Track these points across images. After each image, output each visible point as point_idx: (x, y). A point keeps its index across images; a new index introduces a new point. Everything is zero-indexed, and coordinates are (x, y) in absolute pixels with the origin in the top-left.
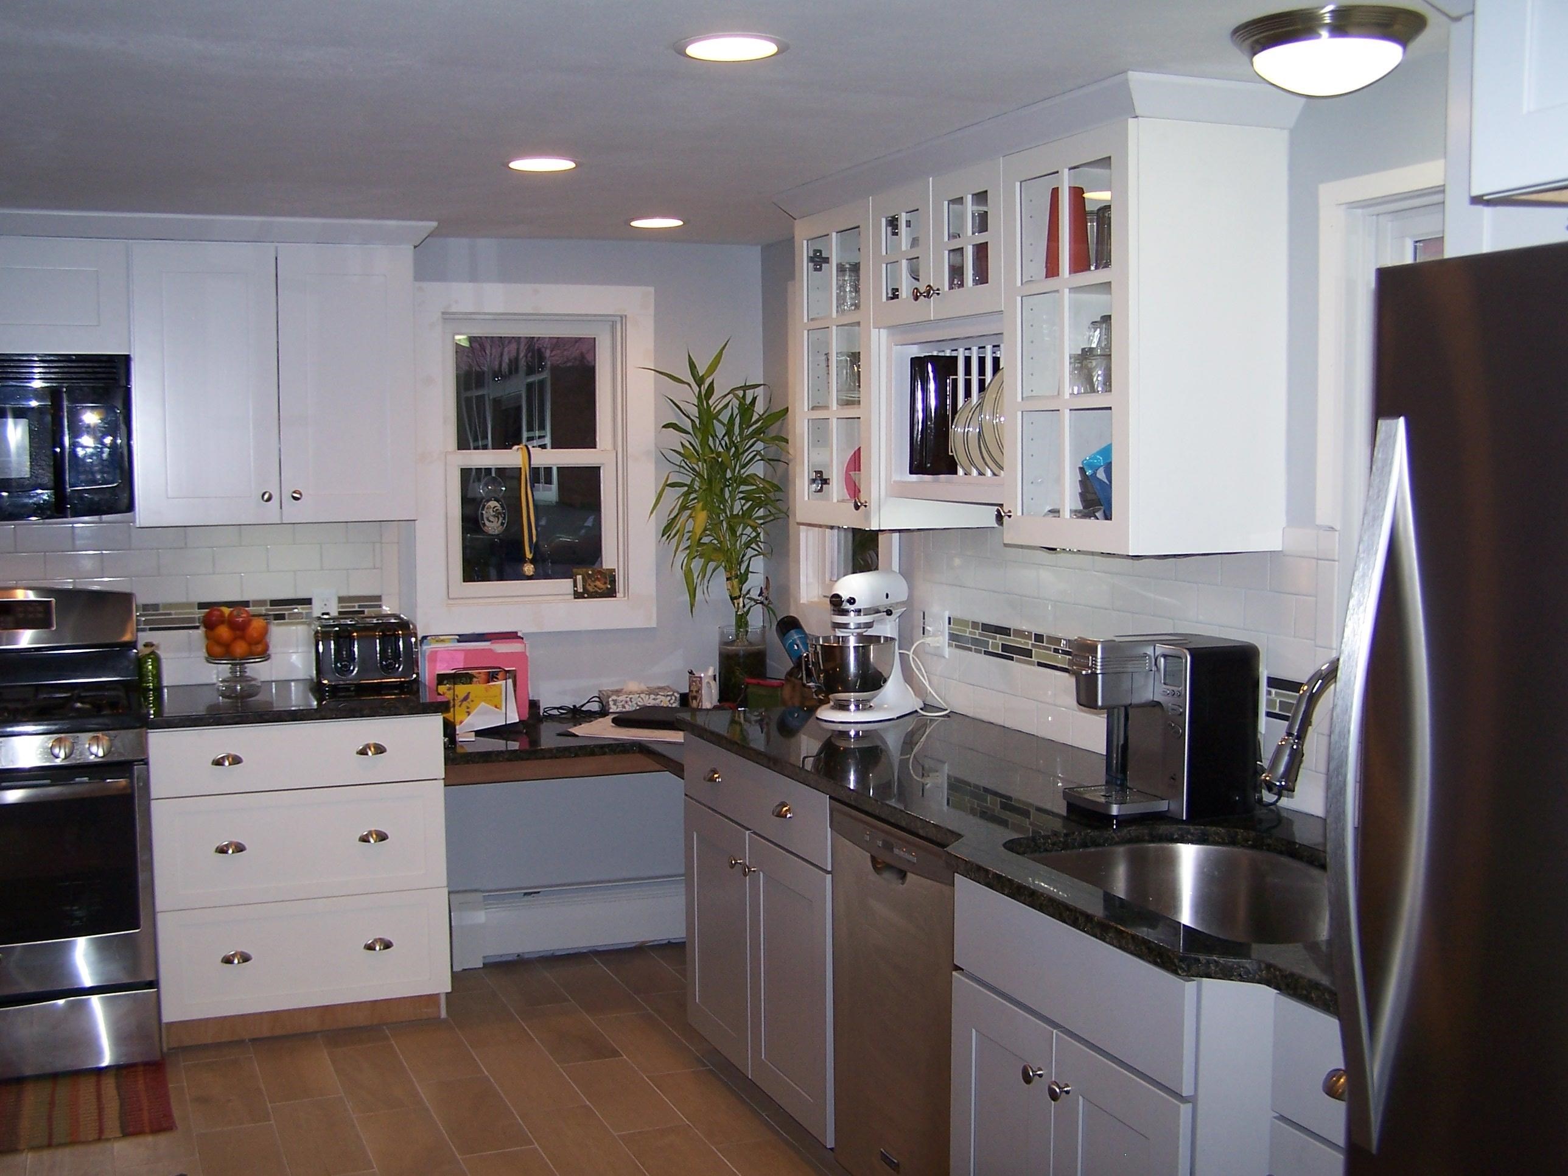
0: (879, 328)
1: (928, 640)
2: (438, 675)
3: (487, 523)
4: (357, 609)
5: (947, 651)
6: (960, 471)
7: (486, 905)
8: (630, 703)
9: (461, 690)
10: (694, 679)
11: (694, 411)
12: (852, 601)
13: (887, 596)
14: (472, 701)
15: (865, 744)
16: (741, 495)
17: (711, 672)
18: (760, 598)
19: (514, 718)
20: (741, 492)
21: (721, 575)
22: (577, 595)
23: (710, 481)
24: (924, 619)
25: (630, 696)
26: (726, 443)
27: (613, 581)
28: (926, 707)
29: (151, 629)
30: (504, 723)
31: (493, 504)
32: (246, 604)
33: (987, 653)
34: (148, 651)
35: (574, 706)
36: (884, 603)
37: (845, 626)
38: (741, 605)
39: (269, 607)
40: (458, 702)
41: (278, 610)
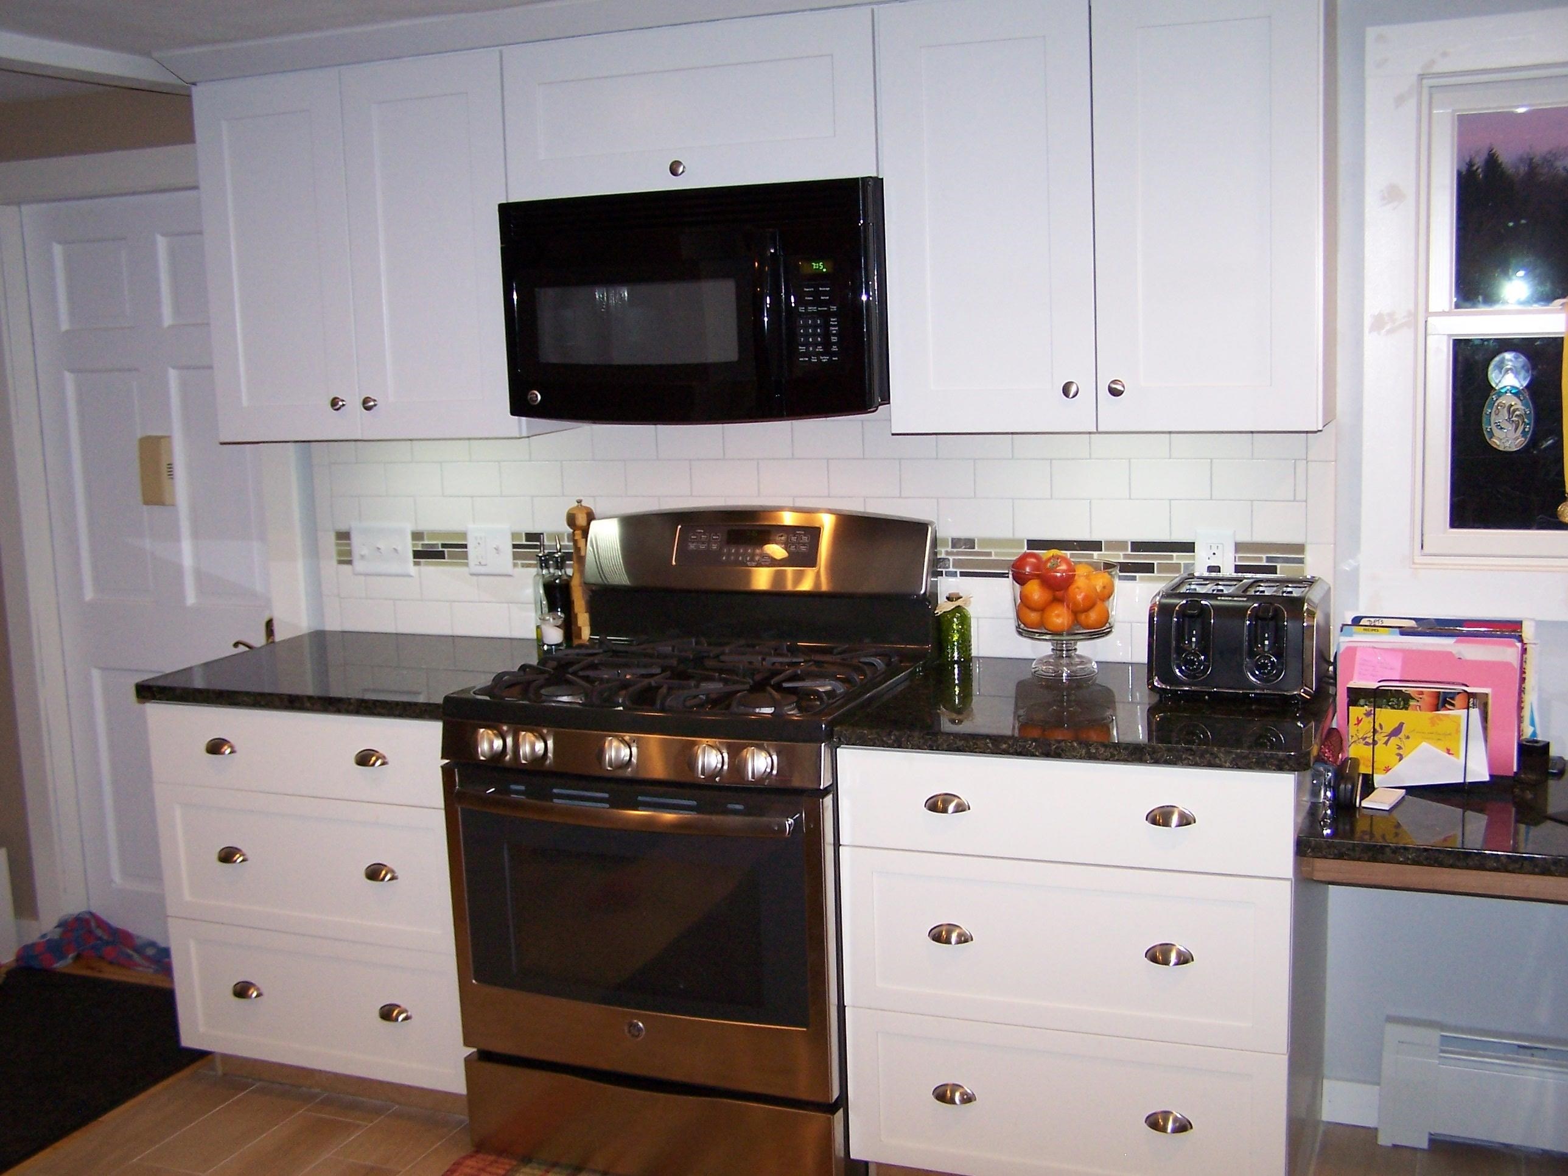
2: (1348, 688)
3: (1496, 431)
4: (1264, 563)
7: (1444, 1050)
9: (1388, 717)
14: (1408, 737)
19: (1480, 772)
29: (963, 574)
30: (1462, 781)
31: (1508, 399)
32: (1096, 546)
34: (951, 606)
39: (1129, 552)
40: (1381, 738)
41: (1142, 558)
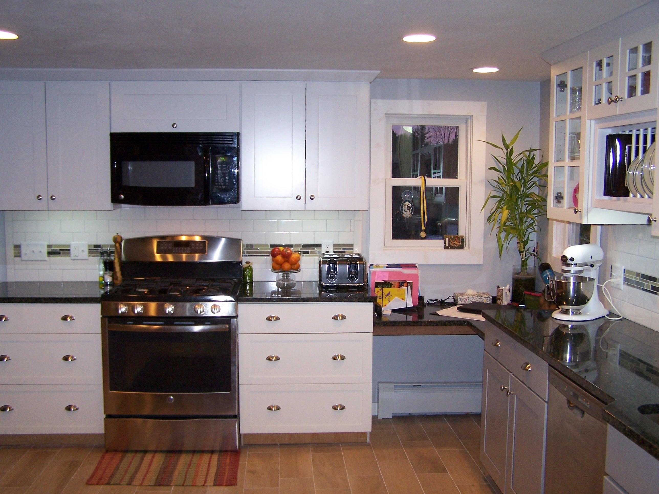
0: (591, 120)
1: (612, 280)
2: (375, 283)
3: (404, 212)
4: (342, 250)
5: (622, 287)
6: (631, 195)
7: (395, 389)
8: (468, 300)
9: (386, 290)
10: (499, 290)
11: (504, 161)
12: (572, 259)
13: (592, 257)
14: (391, 296)
15: (576, 332)
16: (526, 203)
17: (508, 287)
18: (533, 252)
19: (410, 304)
20: (526, 201)
21: (515, 240)
22: (446, 248)
23: (511, 196)
24: (611, 269)
25: (468, 297)
26: (519, 178)
27: (463, 242)
28: (611, 314)
29: (249, 256)
30: (406, 307)
31: (407, 203)
32: (292, 246)
33: (643, 290)
34: (247, 265)
35: (442, 300)
36: (589, 260)
37: (568, 272)
38: (524, 255)
39: (302, 248)
40: (384, 296)
41: (306, 249)
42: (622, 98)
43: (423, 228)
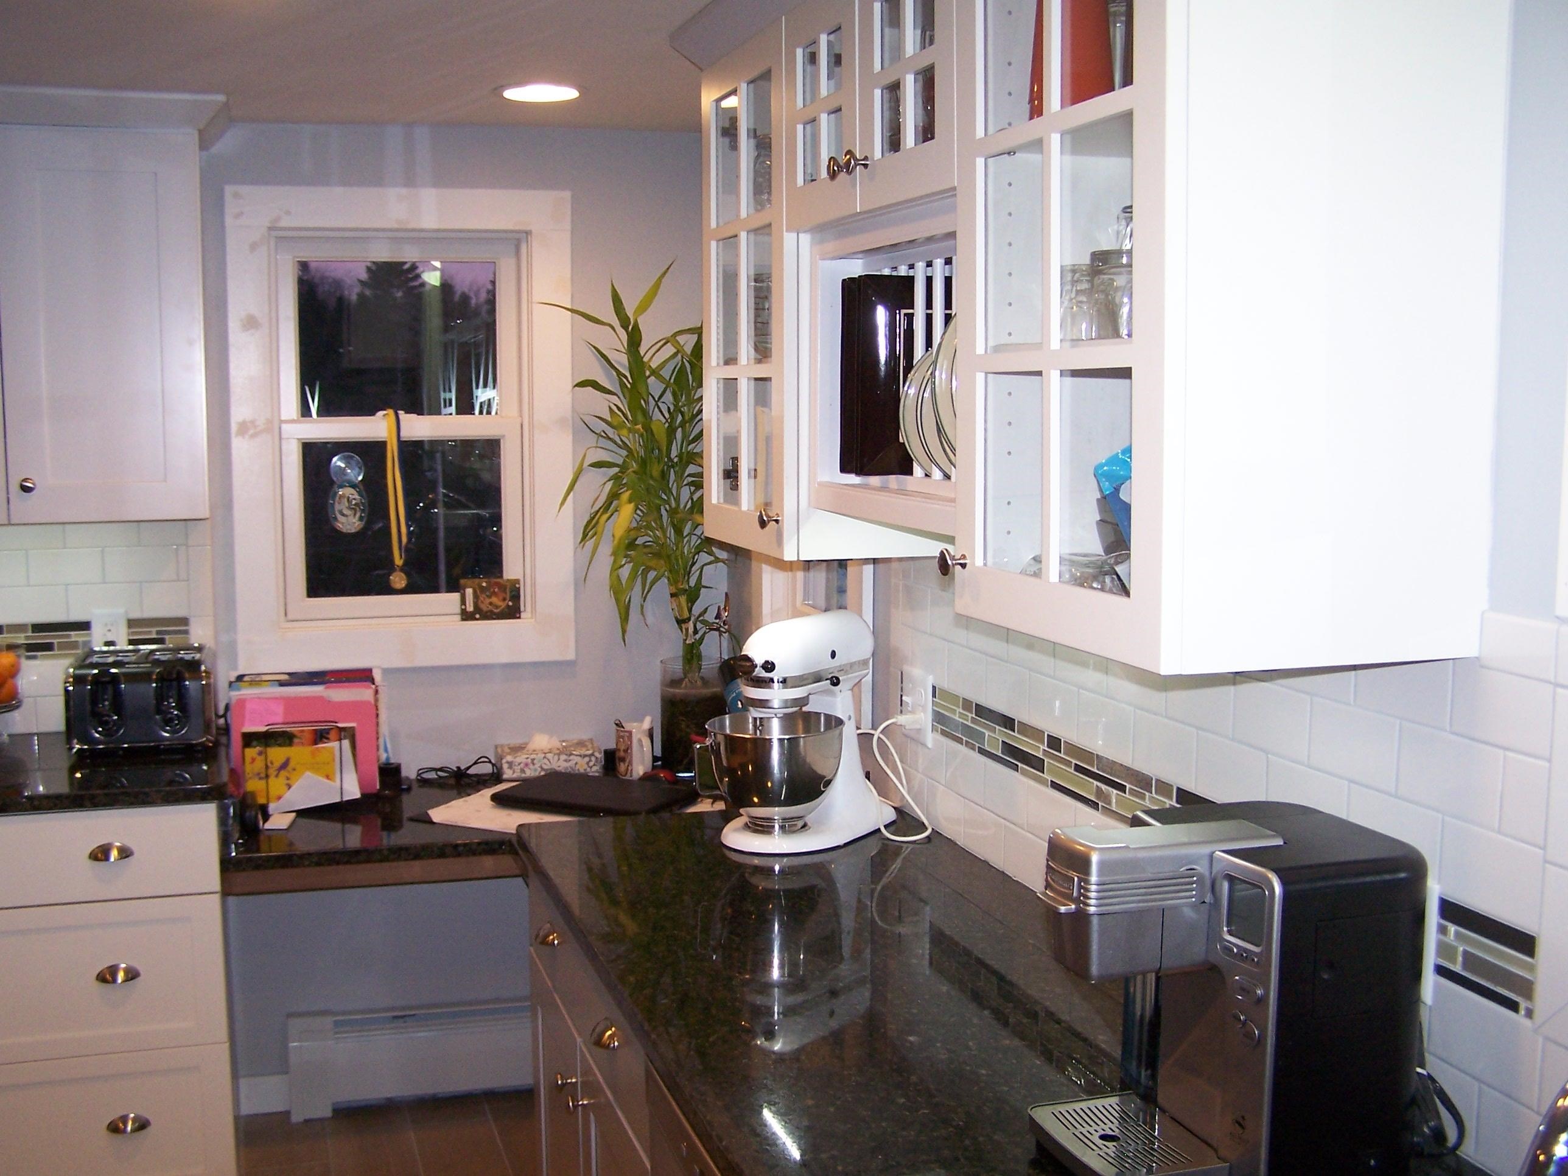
0: (796, 232)
1: (901, 719)
2: (245, 733)
3: (339, 516)
4: (154, 636)
5: (931, 738)
6: (918, 471)
7: (337, 1033)
8: (531, 766)
9: (277, 754)
10: (622, 734)
11: (622, 360)
12: (769, 666)
13: (833, 655)
14: (294, 770)
16: (691, 479)
17: (646, 724)
18: (717, 621)
19: (353, 791)
20: (690, 476)
21: (663, 588)
22: (466, 616)
23: (644, 463)
24: (902, 683)
25: (533, 756)
26: (669, 408)
27: (516, 596)
28: (904, 821)
30: (338, 800)
31: (348, 491)
33: (982, 751)
35: (458, 768)
36: (827, 664)
37: (763, 704)
38: (691, 630)
39: (30, 634)
40: (272, 772)
41: (42, 638)
42: (866, 158)
43: (398, 561)
